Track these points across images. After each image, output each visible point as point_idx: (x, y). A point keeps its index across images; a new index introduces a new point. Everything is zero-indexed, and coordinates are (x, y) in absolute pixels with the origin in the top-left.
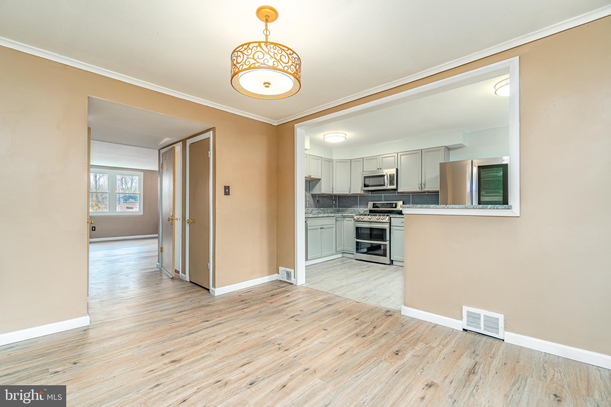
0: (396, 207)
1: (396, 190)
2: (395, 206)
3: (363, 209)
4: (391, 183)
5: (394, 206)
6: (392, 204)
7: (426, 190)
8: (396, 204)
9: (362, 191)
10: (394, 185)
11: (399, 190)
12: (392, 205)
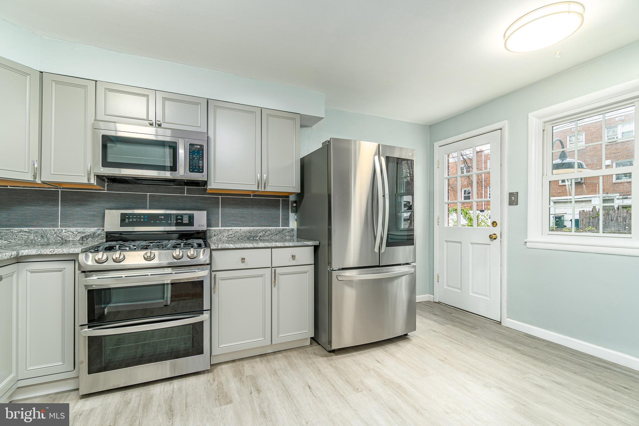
0: (191, 223)
1: (205, 183)
2: (187, 222)
3: (80, 229)
4: (195, 167)
5: (186, 220)
6: (179, 217)
7: (269, 189)
8: (191, 217)
9: (95, 176)
10: (202, 172)
11: (213, 185)
12: (182, 219)
